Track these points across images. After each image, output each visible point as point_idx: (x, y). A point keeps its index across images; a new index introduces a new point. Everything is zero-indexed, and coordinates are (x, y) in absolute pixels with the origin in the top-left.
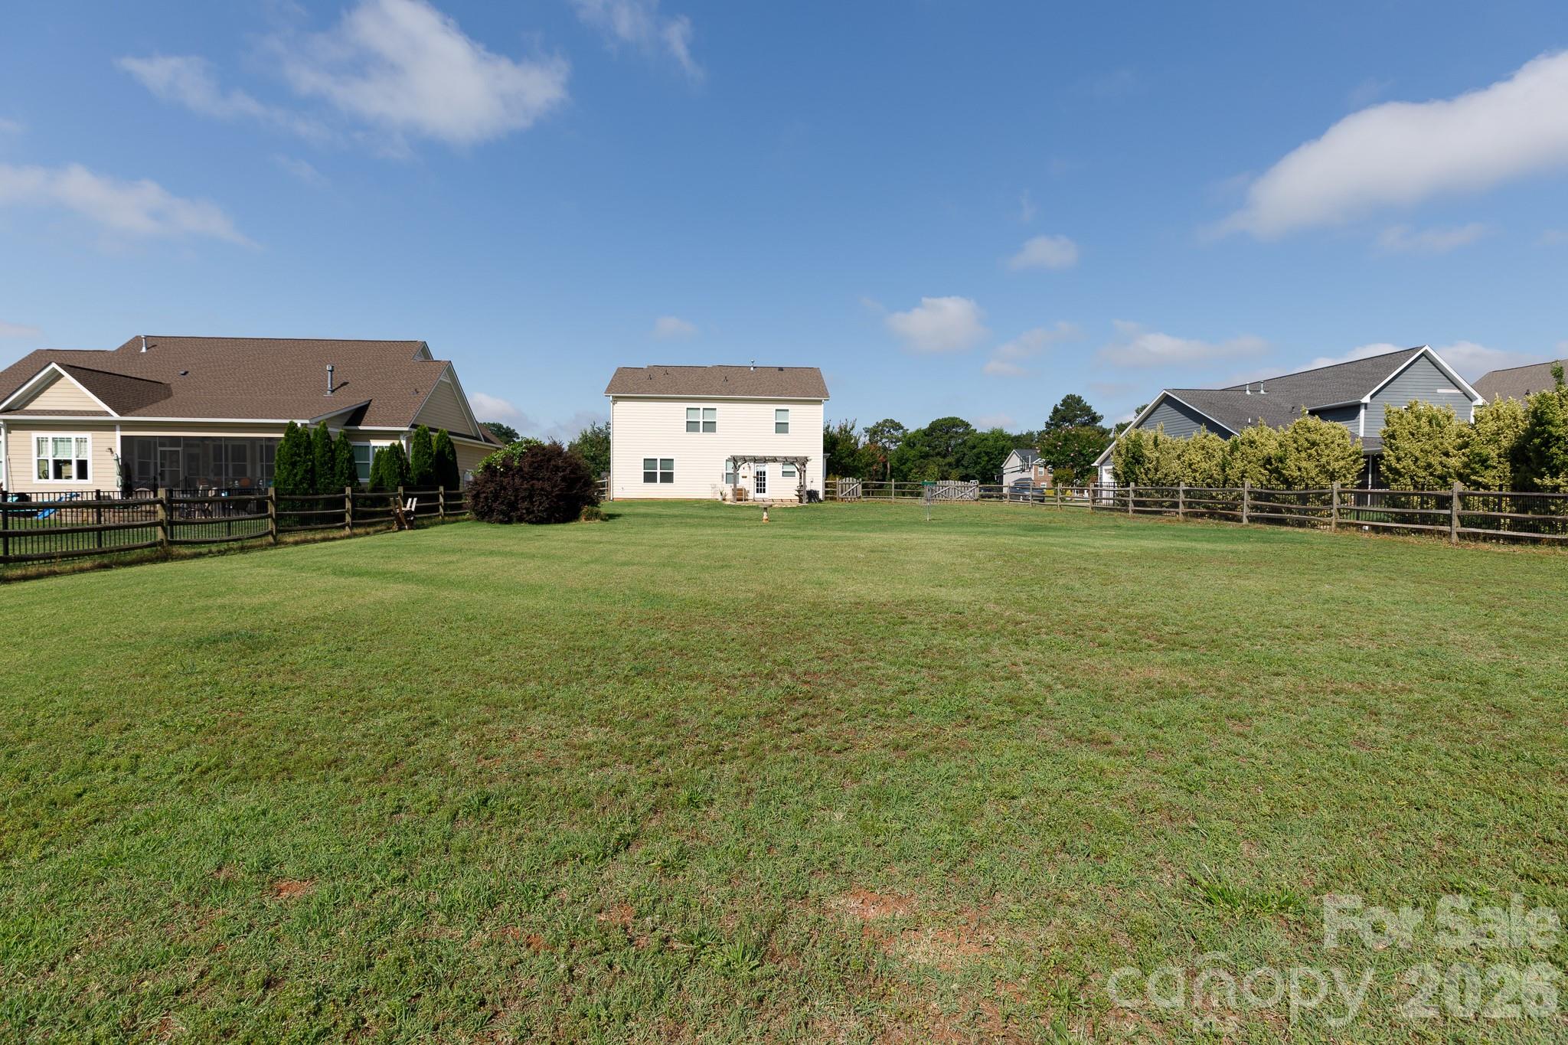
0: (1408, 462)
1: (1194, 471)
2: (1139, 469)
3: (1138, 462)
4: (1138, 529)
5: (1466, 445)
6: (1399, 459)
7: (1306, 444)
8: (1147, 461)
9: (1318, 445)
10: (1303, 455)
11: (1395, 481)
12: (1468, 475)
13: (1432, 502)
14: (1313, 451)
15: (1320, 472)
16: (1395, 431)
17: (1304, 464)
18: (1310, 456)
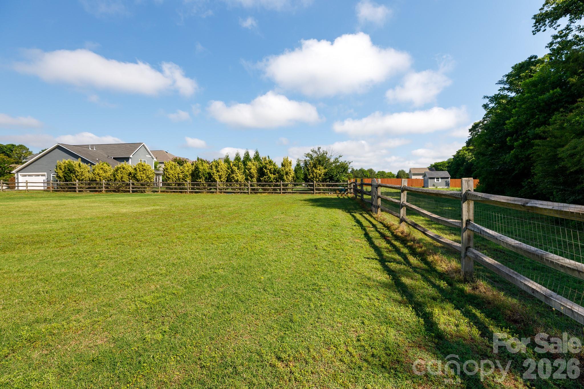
0: (171, 176)
1: (100, 176)
2: (72, 175)
3: (71, 172)
4: (90, 196)
5: (183, 172)
6: (169, 175)
7: (142, 170)
8: (76, 172)
9: (146, 170)
10: (142, 173)
11: (168, 180)
12: (184, 179)
13: (177, 185)
14: (144, 172)
15: (147, 177)
16: (167, 168)
17: (142, 175)
18: (144, 173)
